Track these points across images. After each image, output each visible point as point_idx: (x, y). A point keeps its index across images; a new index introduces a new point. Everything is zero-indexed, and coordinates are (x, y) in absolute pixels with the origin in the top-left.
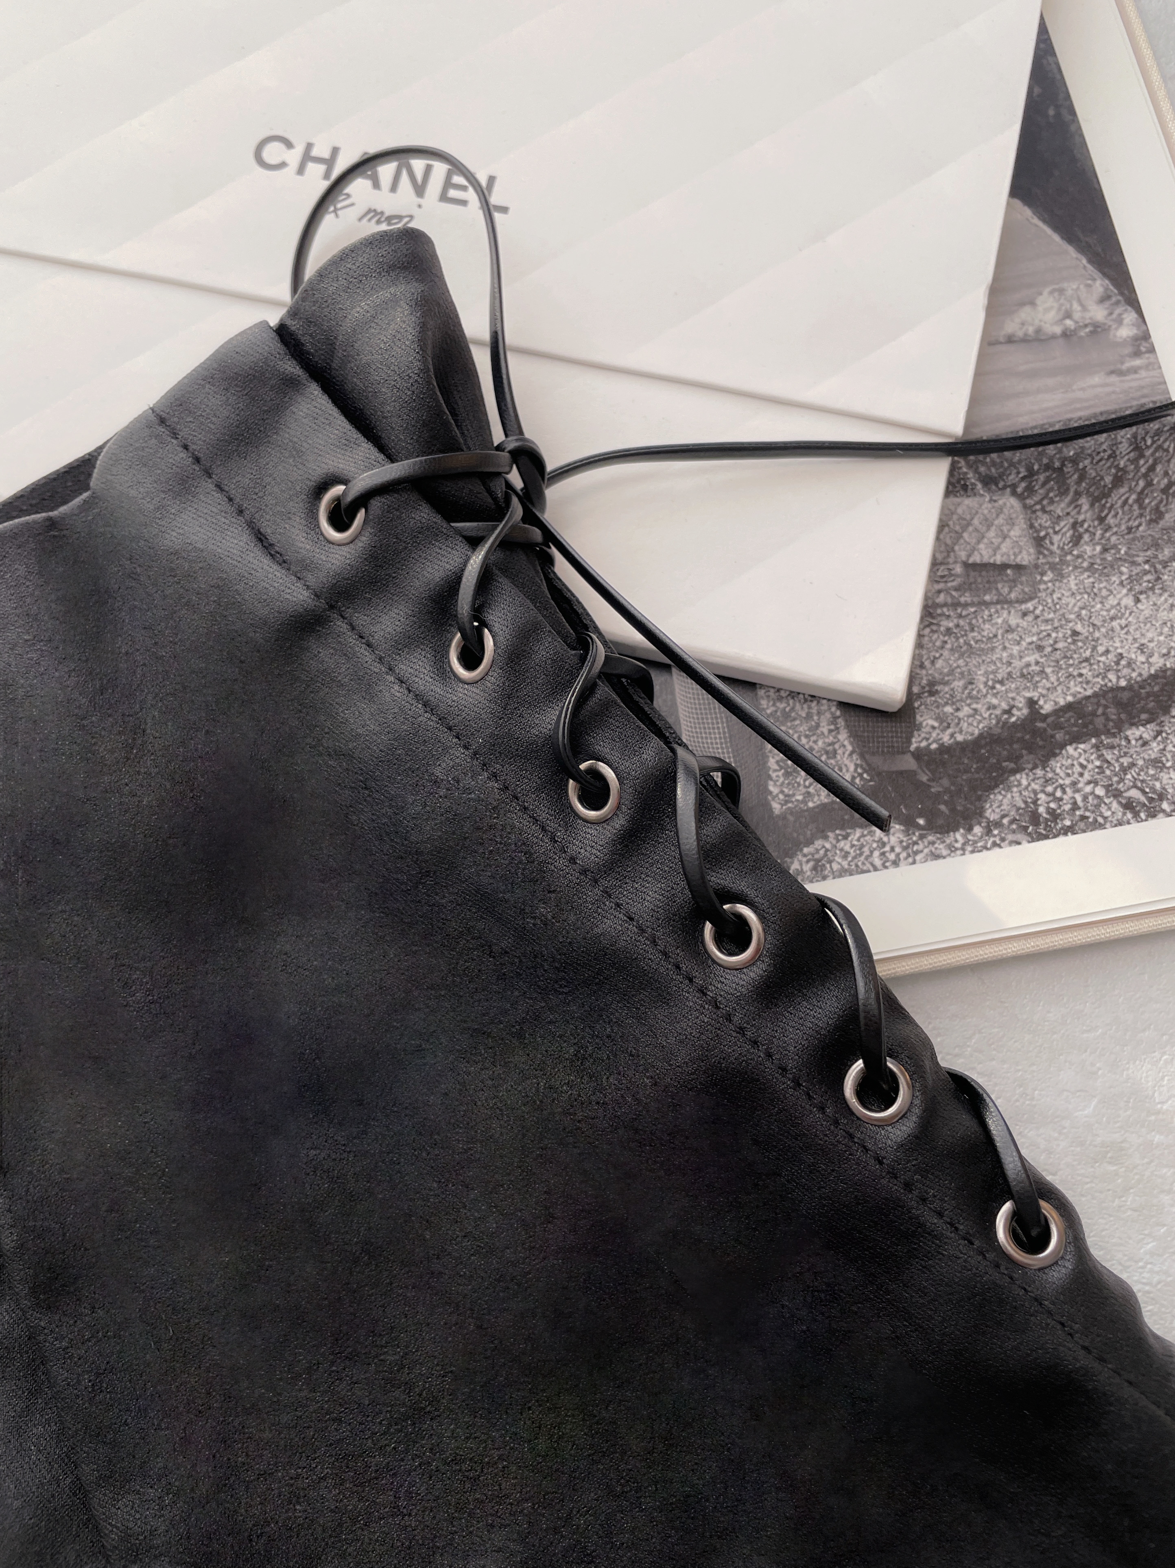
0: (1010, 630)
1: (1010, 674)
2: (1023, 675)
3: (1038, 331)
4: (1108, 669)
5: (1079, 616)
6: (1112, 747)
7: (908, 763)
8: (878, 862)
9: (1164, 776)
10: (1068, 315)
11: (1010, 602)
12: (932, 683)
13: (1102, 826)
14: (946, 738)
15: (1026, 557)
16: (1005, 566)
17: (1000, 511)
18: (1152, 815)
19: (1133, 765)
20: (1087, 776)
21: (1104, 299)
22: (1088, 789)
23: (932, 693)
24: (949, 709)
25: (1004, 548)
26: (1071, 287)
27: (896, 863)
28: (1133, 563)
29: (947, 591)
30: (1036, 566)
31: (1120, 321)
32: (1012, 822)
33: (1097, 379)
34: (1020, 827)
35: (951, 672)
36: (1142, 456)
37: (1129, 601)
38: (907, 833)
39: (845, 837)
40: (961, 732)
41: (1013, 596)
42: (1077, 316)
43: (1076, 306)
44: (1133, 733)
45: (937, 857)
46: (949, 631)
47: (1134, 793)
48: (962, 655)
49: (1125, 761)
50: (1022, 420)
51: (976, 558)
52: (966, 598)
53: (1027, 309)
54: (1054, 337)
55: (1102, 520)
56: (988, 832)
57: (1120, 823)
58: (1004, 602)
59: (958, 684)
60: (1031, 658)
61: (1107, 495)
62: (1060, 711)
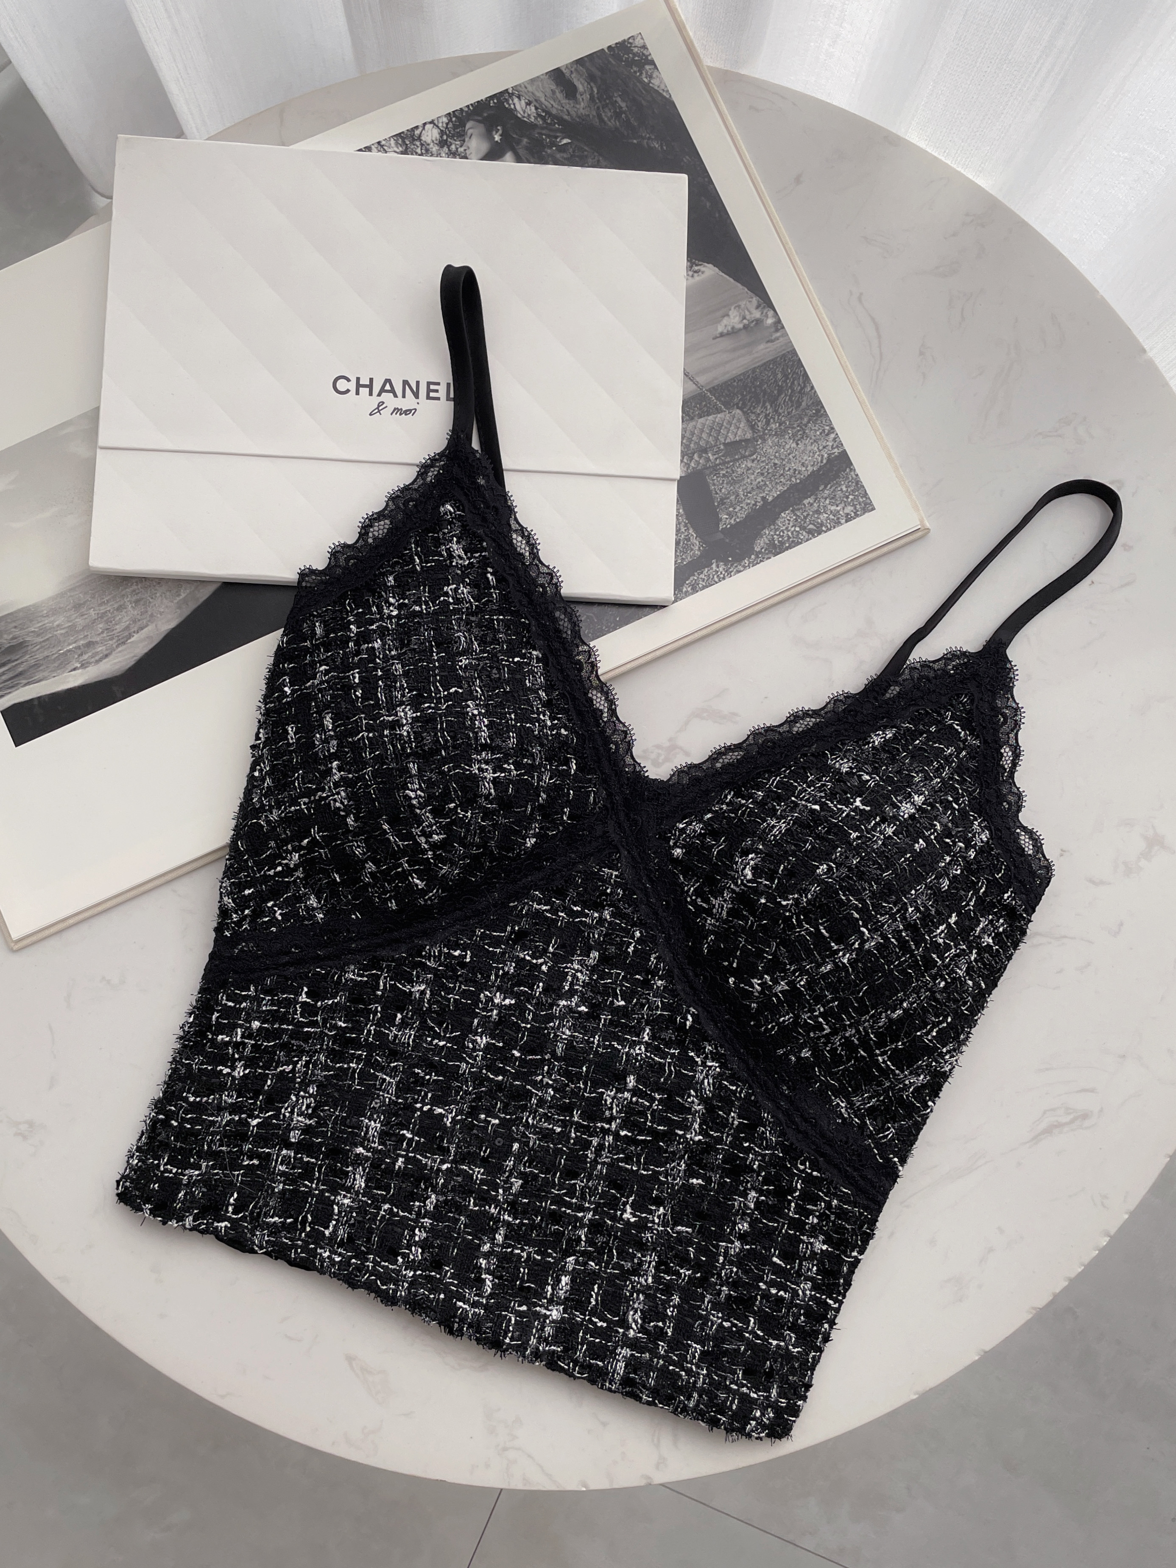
0: (749, 469)
1: (752, 488)
2: (758, 488)
3: (733, 328)
4: (791, 477)
5: (775, 456)
6: (798, 509)
7: (721, 536)
8: (717, 580)
9: (821, 516)
10: (744, 318)
11: (747, 457)
12: (722, 500)
13: (801, 543)
14: (732, 522)
15: (749, 436)
16: (741, 441)
17: (734, 417)
18: (819, 534)
19: (808, 515)
20: (791, 524)
21: (757, 308)
22: (793, 529)
23: (724, 504)
24: (731, 509)
25: (739, 433)
26: (742, 304)
27: (724, 578)
28: (794, 428)
29: (719, 458)
30: (754, 438)
31: (767, 316)
32: (765, 551)
33: (762, 346)
34: (769, 551)
35: (729, 493)
36: (788, 378)
37: (794, 445)
38: (725, 565)
39: (702, 573)
40: (738, 518)
41: (747, 454)
42: (748, 317)
43: (747, 313)
44: (806, 502)
45: (739, 572)
46: (724, 475)
47: (811, 526)
48: (731, 485)
49: (805, 514)
50: (734, 372)
51: (728, 441)
52: (728, 459)
53: (726, 318)
54: (740, 330)
55: (776, 411)
56: (757, 557)
57: (808, 540)
58: (744, 457)
59: (733, 498)
60: (759, 480)
61: (777, 399)
62: (775, 499)
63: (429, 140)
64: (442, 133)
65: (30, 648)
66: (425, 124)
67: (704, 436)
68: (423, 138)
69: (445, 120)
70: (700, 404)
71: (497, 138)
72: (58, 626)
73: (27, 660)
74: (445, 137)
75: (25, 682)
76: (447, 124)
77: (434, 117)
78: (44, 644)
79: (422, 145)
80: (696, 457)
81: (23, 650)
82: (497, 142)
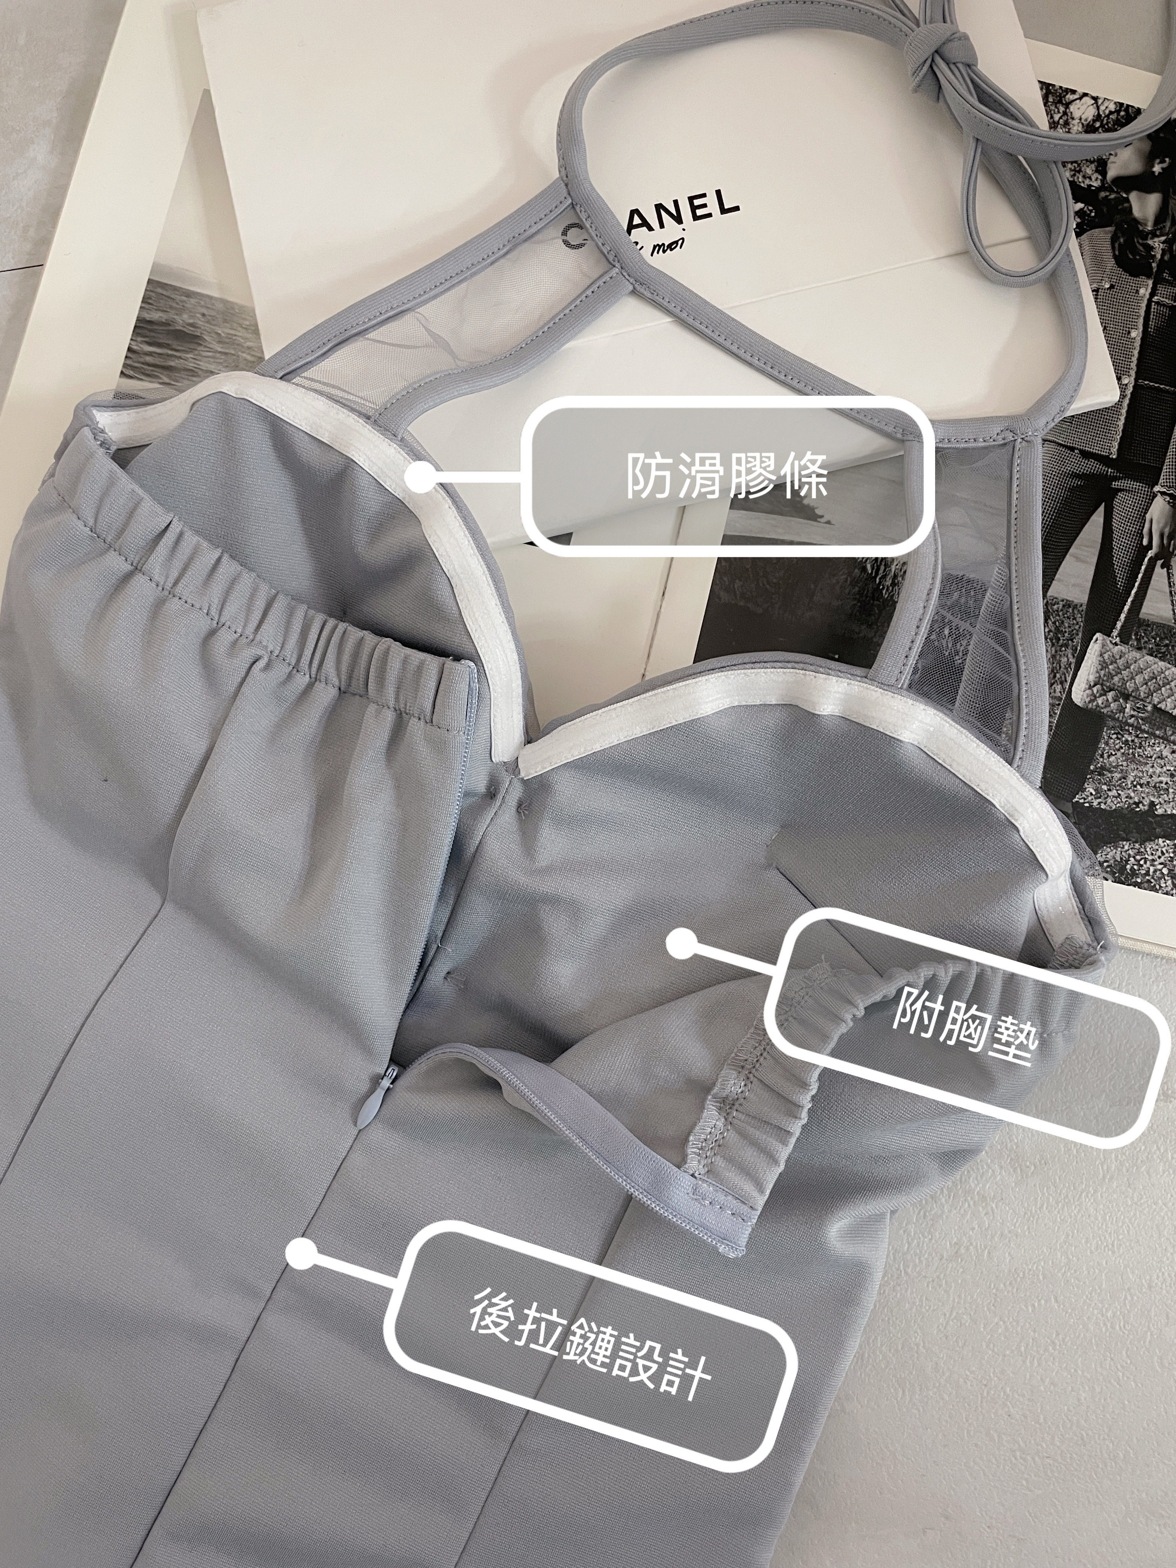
0: (1161, 757)
1: (1148, 782)
2: (1155, 787)
11: (1169, 741)
12: (1103, 768)
13: (1157, 891)
14: (1095, 804)
20: (1162, 860)
22: (1160, 867)
23: (1102, 775)
29: (1137, 718)
32: (1108, 866)
34: (1112, 870)
35: (1116, 767)
40: (1105, 804)
46: (1127, 742)
48: (1126, 760)
51: (1162, 706)
52: (1145, 727)
57: (1167, 893)
58: (1166, 739)
59: (1117, 775)
60: (1164, 779)
62: (1165, 816)
63: (1077, 114)
64: (1098, 117)
65: (202, 348)
66: (1085, 95)
67: (1139, 679)
68: (1072, 108)
69: (1112, 107)
70: (1162, 639)
71: (1157, 169)
72: (249, 348)
73: (189, 360)
74: (1098, 124)
75: (166, 380)
76: (1111, 113)
77: (1102, 95)
78: (218, 355)
79: (1065, 113)
80: (1110, 695)
81: (192, 346)
82: (1154, 172)
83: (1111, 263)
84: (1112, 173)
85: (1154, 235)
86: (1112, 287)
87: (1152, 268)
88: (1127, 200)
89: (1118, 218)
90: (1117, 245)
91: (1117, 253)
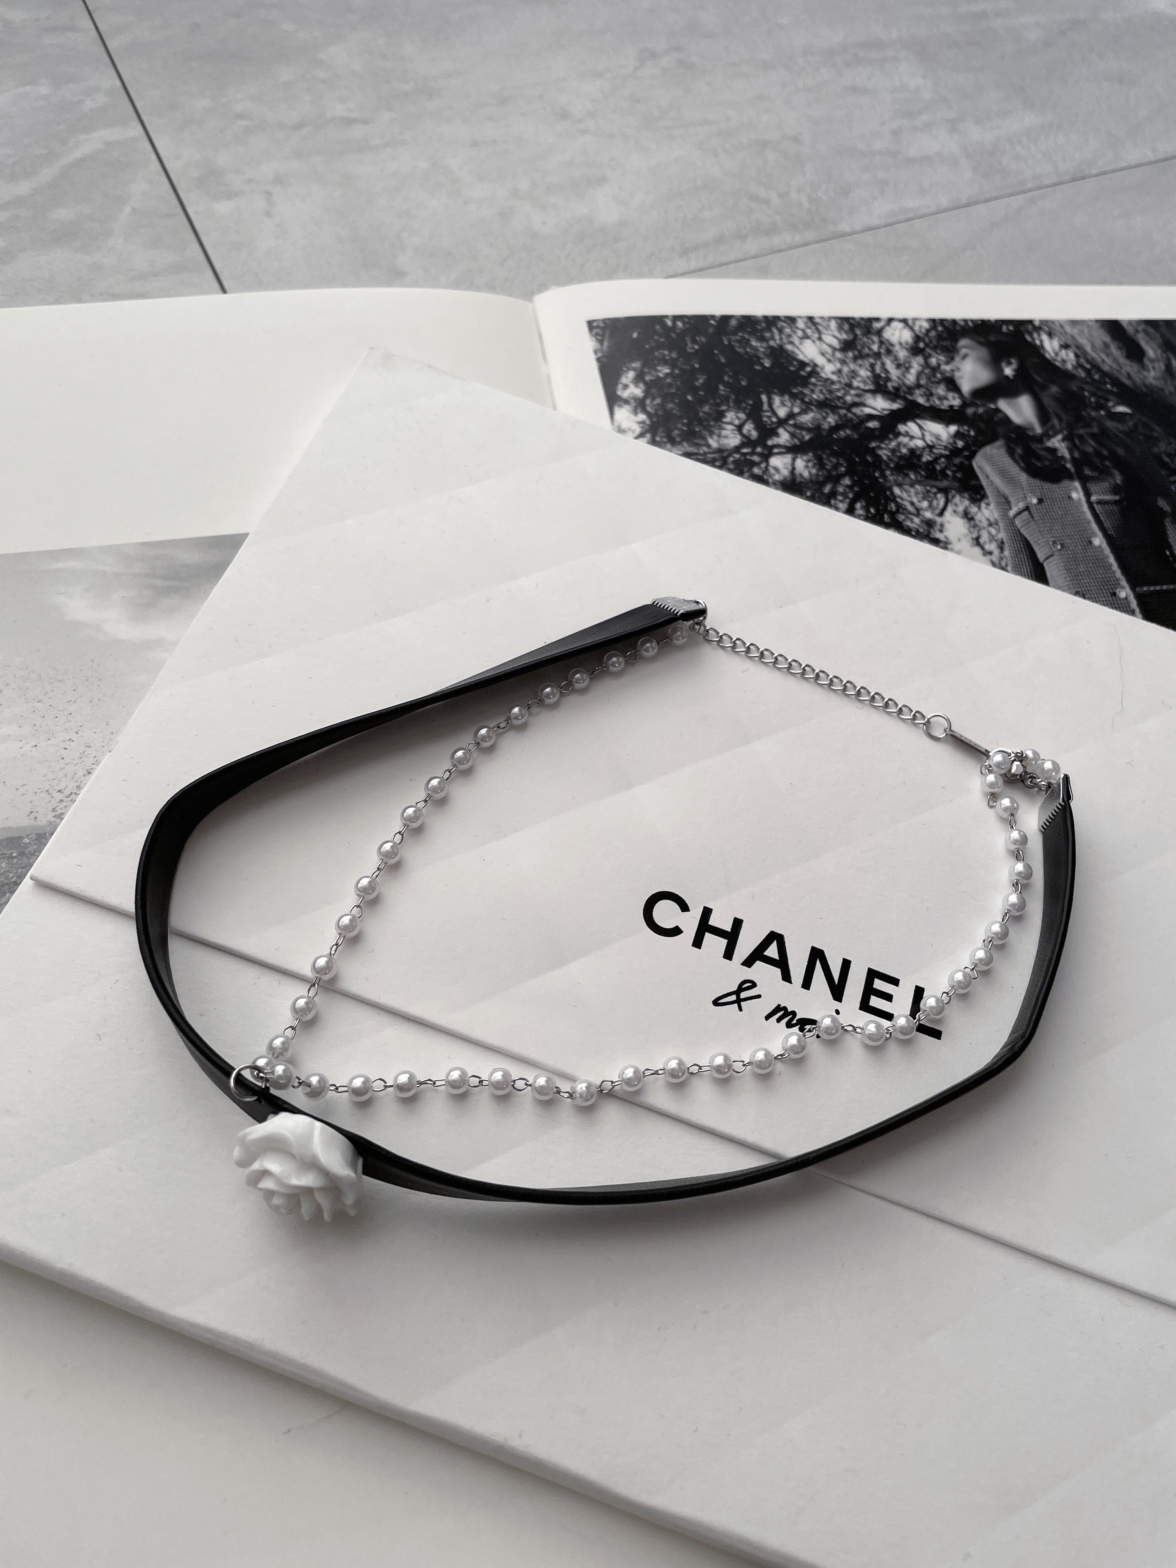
63: (893, 340)
64: (917, 338)
66: (892, 320)
68: (885, 335)
69: (926, 325)
71: (1008, 371)
74: (921, 345)
76: (928, 331)
77: (909, 316)
79: (881, 342)
82: (1007, 377)
83: (1023, 477)
84: (966, 387)
85: (1047, 435)
86: (1040, 501)
87: (1068, 470)
88: (998, 410)
89: (1000, 430)
90: (1017, 457)
91: (1022, 465)
